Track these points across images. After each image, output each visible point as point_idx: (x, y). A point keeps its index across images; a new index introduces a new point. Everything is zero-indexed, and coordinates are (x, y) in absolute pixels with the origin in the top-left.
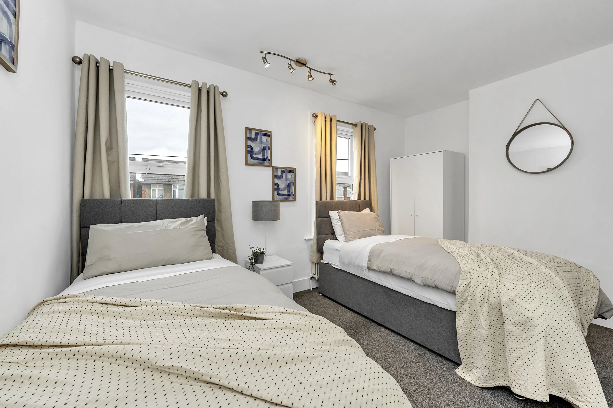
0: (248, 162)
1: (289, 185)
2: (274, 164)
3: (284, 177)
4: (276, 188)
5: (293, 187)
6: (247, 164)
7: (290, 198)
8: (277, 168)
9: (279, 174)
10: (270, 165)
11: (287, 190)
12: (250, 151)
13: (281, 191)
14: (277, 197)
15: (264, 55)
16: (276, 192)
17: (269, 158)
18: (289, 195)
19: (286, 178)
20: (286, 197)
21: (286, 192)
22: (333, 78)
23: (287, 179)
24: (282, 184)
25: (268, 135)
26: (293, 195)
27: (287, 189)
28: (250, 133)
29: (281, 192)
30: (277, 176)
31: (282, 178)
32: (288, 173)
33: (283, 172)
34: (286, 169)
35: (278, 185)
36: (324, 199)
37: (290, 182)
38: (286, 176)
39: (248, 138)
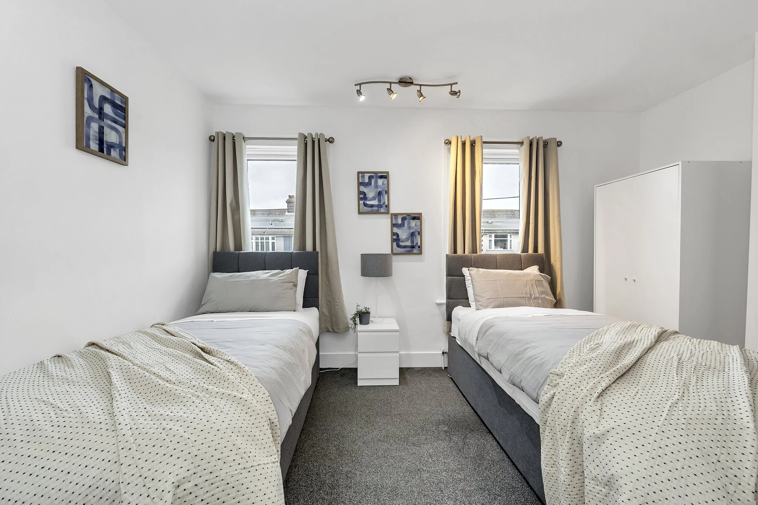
0: (361, 211)
1: (413, 235)
2: (393, 210)
3: (406, 225)
4: (396, 239)
5: (418, 238)
6: (360, 213)
7: (415, 251)
8: (396, 215)
9: (400, 221)
10: (388, 213)
11: (410, 241)
12: (362, 196)
13: (402, 242)
14: (397, 250)
15: (358, 87)
16: (395, 244)
17: (386, 203)
18: (413, 247)
19: (408, 226)
20: (409, 249)
21: (409, 243)
22: (455, 88)
23: (410, 228)
24: (403, 234)
25: (384, 176)
26: (419, 247)
27: (410, 239)
28: (363, 177)
29: (401, 244)
30: (396, 224)
31: (404, 226)
32: (411, 220)
33: (404, 219)
34: (409, 215)
35: (398, 236)
36: (460, 251)
37: (414, 231)
38: (409, 223)
39: (360, 184)
